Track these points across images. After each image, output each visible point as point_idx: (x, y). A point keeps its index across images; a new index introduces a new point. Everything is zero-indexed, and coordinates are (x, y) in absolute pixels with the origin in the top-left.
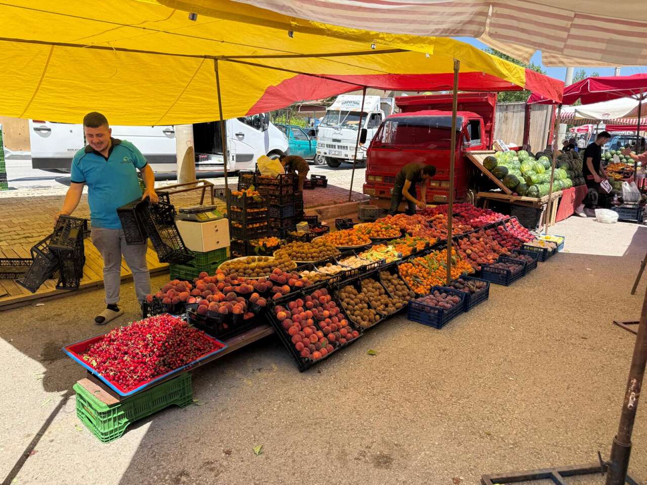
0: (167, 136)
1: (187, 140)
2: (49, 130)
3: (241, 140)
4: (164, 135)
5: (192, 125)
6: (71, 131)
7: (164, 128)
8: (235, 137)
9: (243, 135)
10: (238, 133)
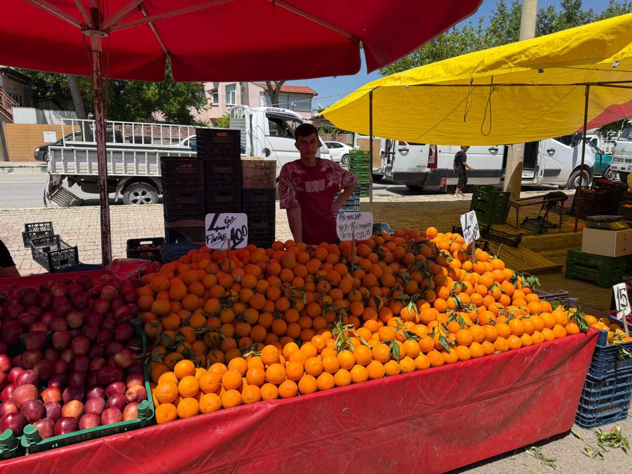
0: (492, 153)
1: (519, 157)
2: (408, 150)
3: (551, 155)
4: (489, 153)
5: (524, 144)
6: (421, 151)
7: (490, 147)
8: (546, 153)
9: (554, 151)
10: (549, 149)
